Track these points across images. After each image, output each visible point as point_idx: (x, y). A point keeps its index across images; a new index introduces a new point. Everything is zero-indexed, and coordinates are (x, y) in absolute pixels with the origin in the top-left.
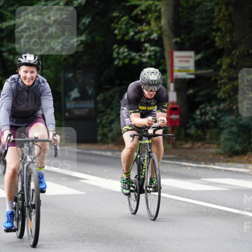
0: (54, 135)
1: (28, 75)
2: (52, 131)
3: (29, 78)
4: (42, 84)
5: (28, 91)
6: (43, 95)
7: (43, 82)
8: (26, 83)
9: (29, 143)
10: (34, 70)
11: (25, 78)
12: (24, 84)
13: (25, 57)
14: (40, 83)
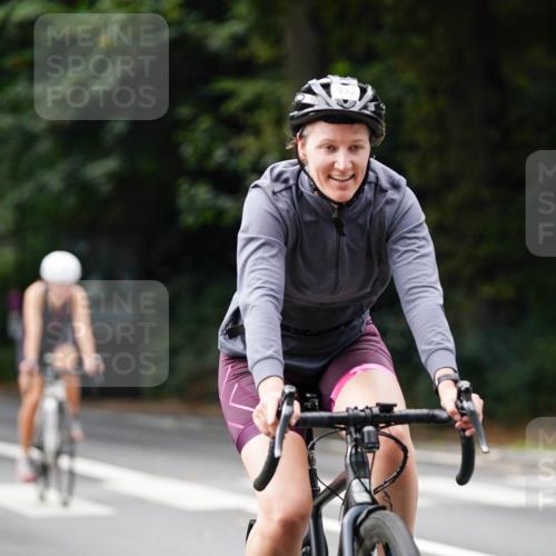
0: (463, 395)
1: (341, 159)
2: (447, 377)
3: (343, 173)
4: (391, 194)
5: (339, 225)
6: (395, 236)
7: (396, 186)
8: (331, 191)
9: (359, 430)
10: (363, 137)
11: (328, 172)
12: (322, 195)
13: (326, 87)
14: (384, 191)
